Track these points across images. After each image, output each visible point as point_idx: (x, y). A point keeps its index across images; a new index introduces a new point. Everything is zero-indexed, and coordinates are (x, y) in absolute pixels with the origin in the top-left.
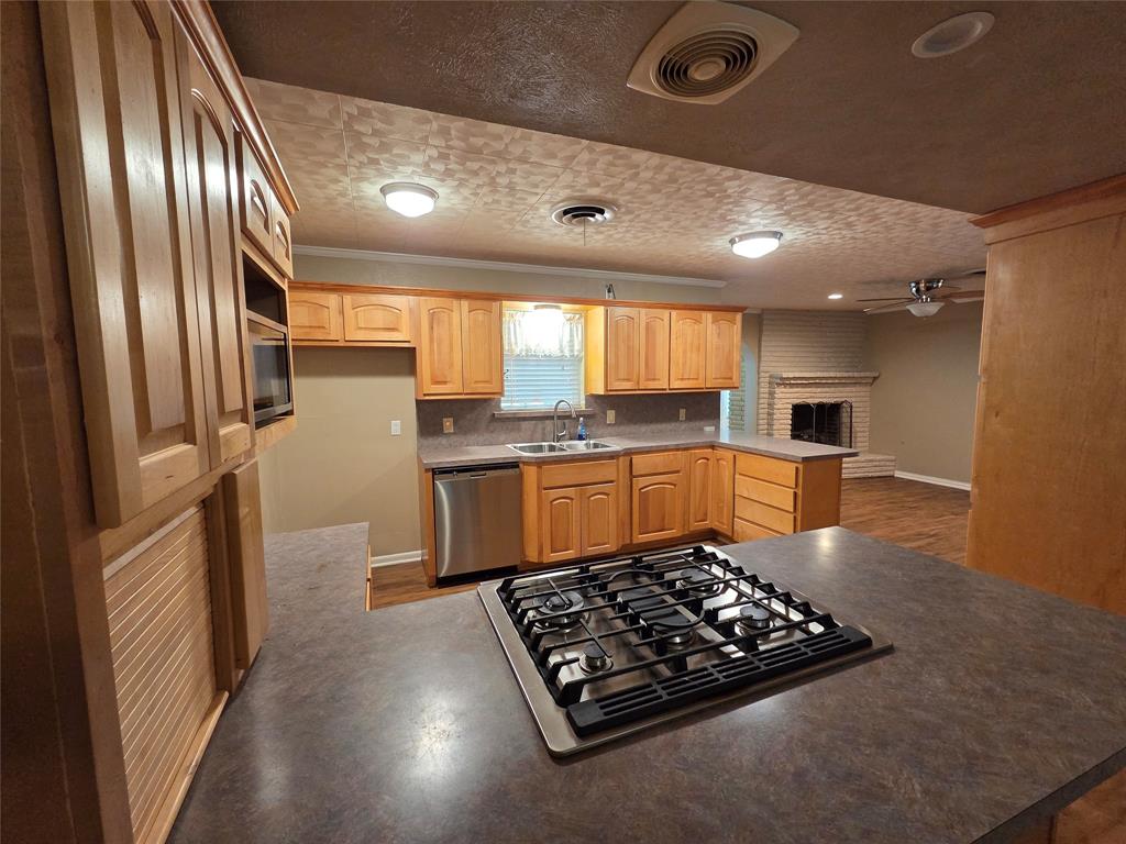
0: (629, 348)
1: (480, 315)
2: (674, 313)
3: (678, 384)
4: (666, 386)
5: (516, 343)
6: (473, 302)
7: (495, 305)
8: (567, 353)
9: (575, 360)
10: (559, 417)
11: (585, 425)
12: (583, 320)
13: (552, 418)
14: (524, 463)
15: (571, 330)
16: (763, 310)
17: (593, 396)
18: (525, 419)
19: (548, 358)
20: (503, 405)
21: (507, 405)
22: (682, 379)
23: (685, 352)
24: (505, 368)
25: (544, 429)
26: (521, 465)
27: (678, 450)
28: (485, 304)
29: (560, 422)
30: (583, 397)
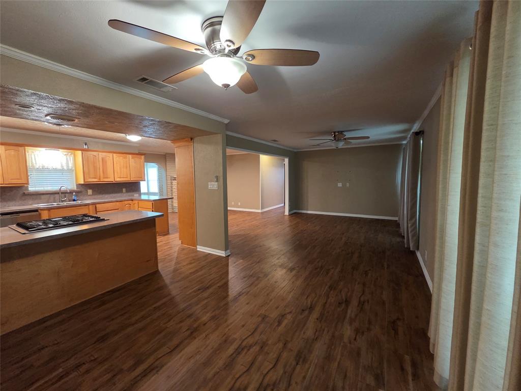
0: (94, 166)
1: (12, 152)
2: (115, 155)
3: (118, 180)
4: (113, 180)
5: (36, 163)
6: (8, 147)
7: (21, 149)
8: (65, 168)
9: (70, 171)
10: (62, 193)
11: (76, 195)
12: (73, 155)
13: (59, 193)
14: (41, 210)
15: (67, 159)
16: (166, 153)
17: (80, 184)
18: (43, 194)
19: (55, 170)
20: (30, 189)
21: (32, 188)
22: (120, 178)
23: (120, 168)
24: (29, 174)
25: (55, 198)
26: (39, 211)
27: (117, 202)
28: (16, 148)
29: (63, 195)
30: (75, 185)
